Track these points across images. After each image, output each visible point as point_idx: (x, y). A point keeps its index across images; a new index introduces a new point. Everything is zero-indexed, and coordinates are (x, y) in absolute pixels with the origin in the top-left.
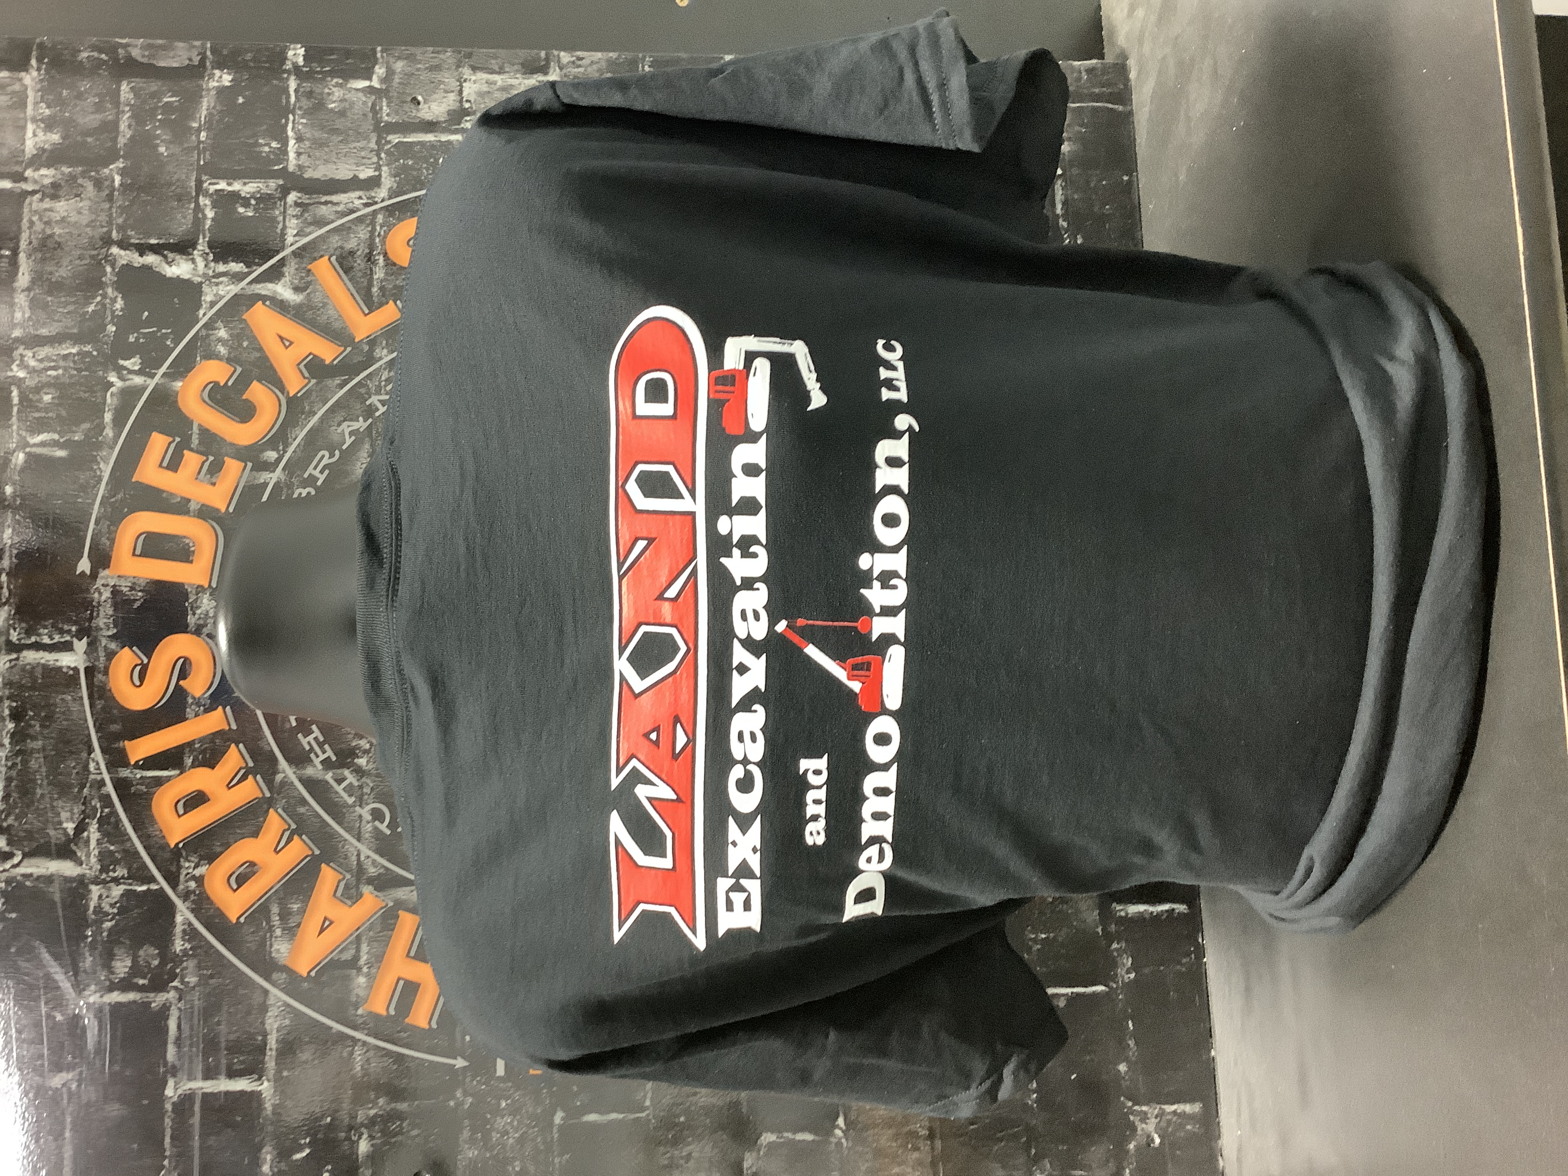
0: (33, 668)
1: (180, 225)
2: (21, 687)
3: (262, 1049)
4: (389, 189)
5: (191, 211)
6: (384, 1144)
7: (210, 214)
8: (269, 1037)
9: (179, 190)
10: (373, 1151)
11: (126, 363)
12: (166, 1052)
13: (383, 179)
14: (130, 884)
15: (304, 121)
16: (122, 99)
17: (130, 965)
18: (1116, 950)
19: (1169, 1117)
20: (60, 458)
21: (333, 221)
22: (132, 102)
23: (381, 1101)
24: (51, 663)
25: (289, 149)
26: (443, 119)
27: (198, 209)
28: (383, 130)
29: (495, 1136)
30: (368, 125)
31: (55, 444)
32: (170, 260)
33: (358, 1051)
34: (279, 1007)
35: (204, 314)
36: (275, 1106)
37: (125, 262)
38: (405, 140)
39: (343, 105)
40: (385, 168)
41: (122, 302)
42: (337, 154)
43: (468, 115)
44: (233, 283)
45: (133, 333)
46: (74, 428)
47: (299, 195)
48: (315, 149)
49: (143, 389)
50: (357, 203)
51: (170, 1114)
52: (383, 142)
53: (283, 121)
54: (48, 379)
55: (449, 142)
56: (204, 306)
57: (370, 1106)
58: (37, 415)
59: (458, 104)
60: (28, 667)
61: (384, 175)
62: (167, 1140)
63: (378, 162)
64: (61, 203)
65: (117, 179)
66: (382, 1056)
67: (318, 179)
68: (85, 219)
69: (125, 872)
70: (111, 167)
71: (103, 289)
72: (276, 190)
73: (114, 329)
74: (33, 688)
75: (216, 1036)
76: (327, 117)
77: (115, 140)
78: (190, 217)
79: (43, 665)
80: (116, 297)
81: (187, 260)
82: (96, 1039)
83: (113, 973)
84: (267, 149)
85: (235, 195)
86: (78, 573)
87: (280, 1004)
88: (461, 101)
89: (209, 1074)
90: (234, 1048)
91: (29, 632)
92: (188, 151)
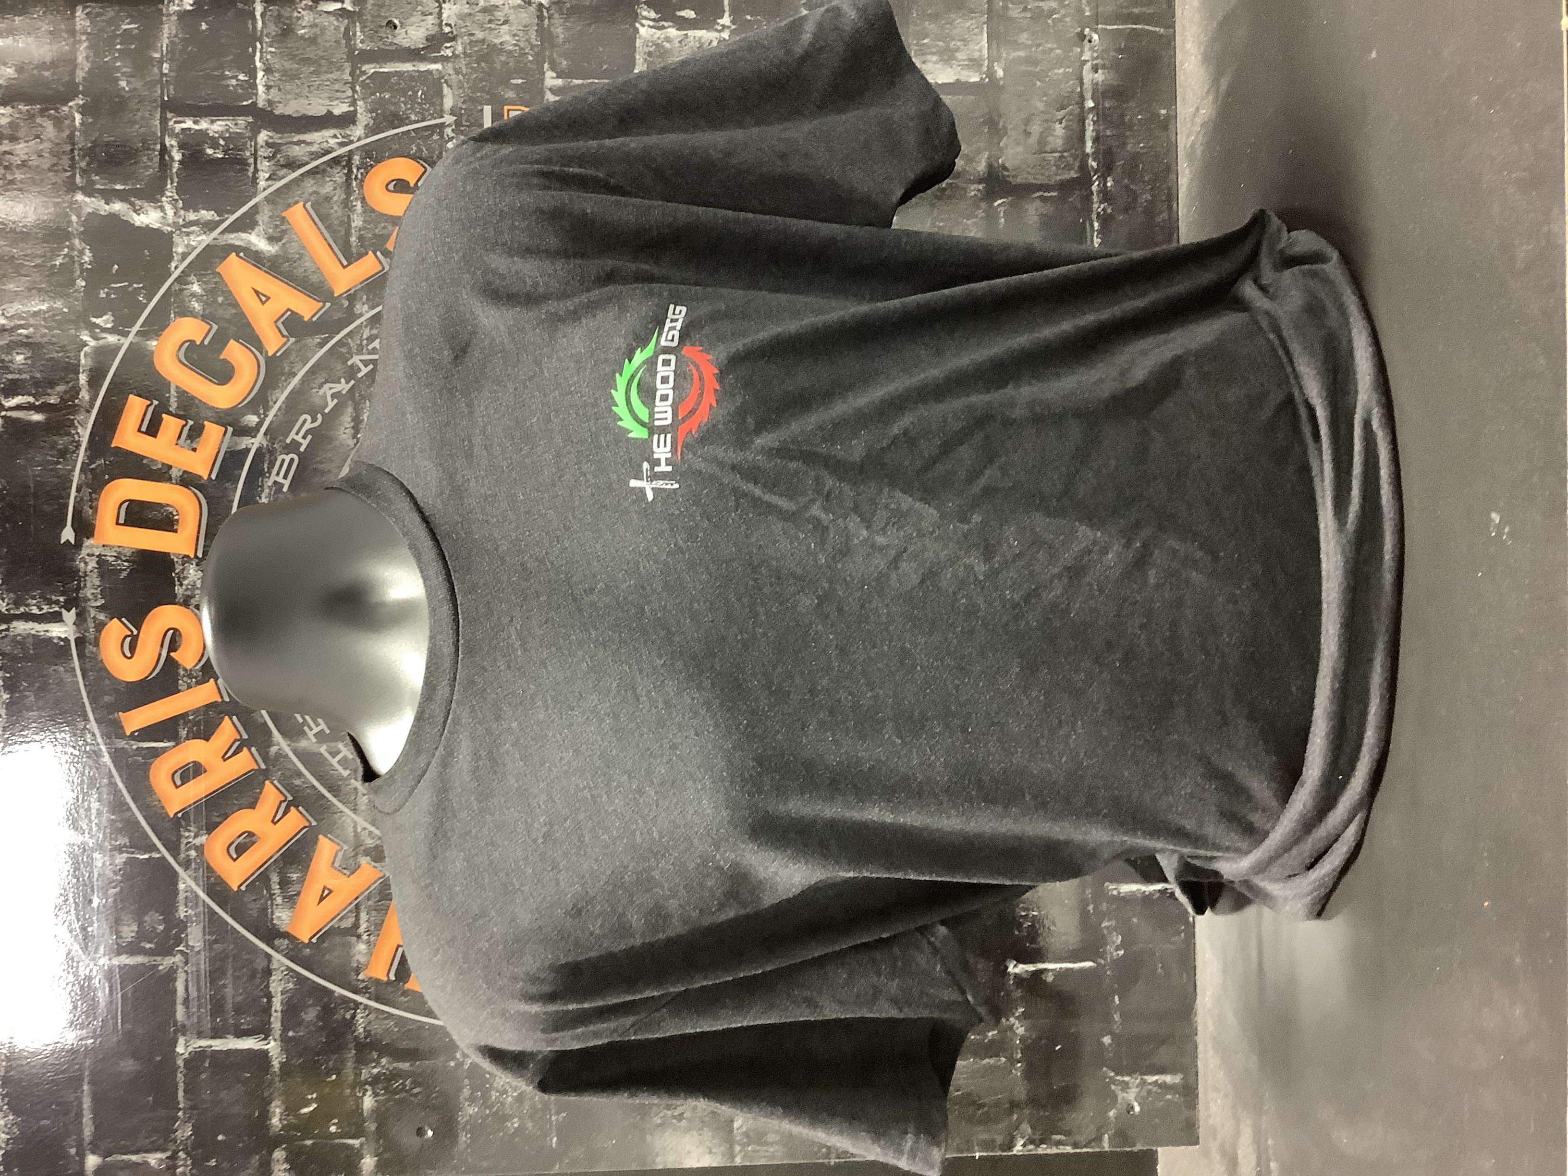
0: (24, 638)
1: (146, 168)
2: (14, 659)
3: (267, 1010)
4: (366, 126)
5: (157, 153)
6: (387, 1101)
7: (177, 156)
8: (273, 999)
9: (143, 130)
10: (378, 1108)
11: (98, 321)
12: (175, 1012)
13: (358, 115)
14: (133, 853)
15: (273, 50)
16: (78, 27)
17: (136, 929)
18: (1107, 928)
19: (1150, 1087)
20: (38, 423)
21: (307, 163)
22: (89, 31)
23: (384, 1061)
24: (42, 633)
25: (258, 81)
26: (422, 46)
27: (164, 150)
28: (358, 58)
29: (494, 1095)
30: (340, 54)
31: (30, 407)
32: (137, 207)
33: (360, 1014)
34: (282, 972)
35: (176, 268)
36: (283, 1065)
37: (91, 211)
38: (381, 70)
39: (314, 30)
40: (360, 103)
41: (90, 255)
42: (309, 87)
43: (448, 42)
44: (205, 233)
45: (103, 289)
46: (49, 391)
47: (269, 133)
48: (286, 81)
49: (117, 348)
50: (332, 142)
51: (182, 1070)
52: (358, 72)
53: (250, 50)
54: (20, 338)
55: (429, 72)
56: (176, 258)
57: (374, 1064)
58: (10, 376)
59: (437, 28)
60: (19, 638)
61: (359, 110)
62: (181, 1094)
63: (353, 96)
64: (21, 146)
65: (78, 117)
66: (385, 1019)
67: (289, 115)
68: (46, 163)
69: (127, 841)
70: (70, 104)
71: (69, 240)
72: (246, 127)
73: (84, 284)
74: (26, 658)
75: (223, 998)
76: (297, 45)
77: (73, 73)
78: (157, 159)
79: (34, 635)
80: (83, 249)
81: (155, 208)
82: (108, 999)
83: (121, 937)
84: (234, 82)
85: (203, 133)
86: (62, 542)
87: (283, 968)
88: (440, 25)
89: (217, 1034)
90: (239, 1010)
91: (17, 603)
92: (150, 85)
